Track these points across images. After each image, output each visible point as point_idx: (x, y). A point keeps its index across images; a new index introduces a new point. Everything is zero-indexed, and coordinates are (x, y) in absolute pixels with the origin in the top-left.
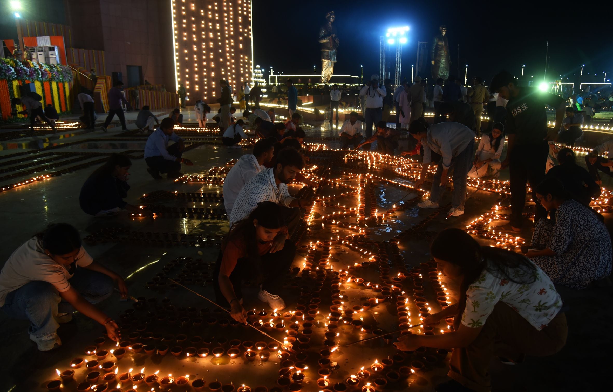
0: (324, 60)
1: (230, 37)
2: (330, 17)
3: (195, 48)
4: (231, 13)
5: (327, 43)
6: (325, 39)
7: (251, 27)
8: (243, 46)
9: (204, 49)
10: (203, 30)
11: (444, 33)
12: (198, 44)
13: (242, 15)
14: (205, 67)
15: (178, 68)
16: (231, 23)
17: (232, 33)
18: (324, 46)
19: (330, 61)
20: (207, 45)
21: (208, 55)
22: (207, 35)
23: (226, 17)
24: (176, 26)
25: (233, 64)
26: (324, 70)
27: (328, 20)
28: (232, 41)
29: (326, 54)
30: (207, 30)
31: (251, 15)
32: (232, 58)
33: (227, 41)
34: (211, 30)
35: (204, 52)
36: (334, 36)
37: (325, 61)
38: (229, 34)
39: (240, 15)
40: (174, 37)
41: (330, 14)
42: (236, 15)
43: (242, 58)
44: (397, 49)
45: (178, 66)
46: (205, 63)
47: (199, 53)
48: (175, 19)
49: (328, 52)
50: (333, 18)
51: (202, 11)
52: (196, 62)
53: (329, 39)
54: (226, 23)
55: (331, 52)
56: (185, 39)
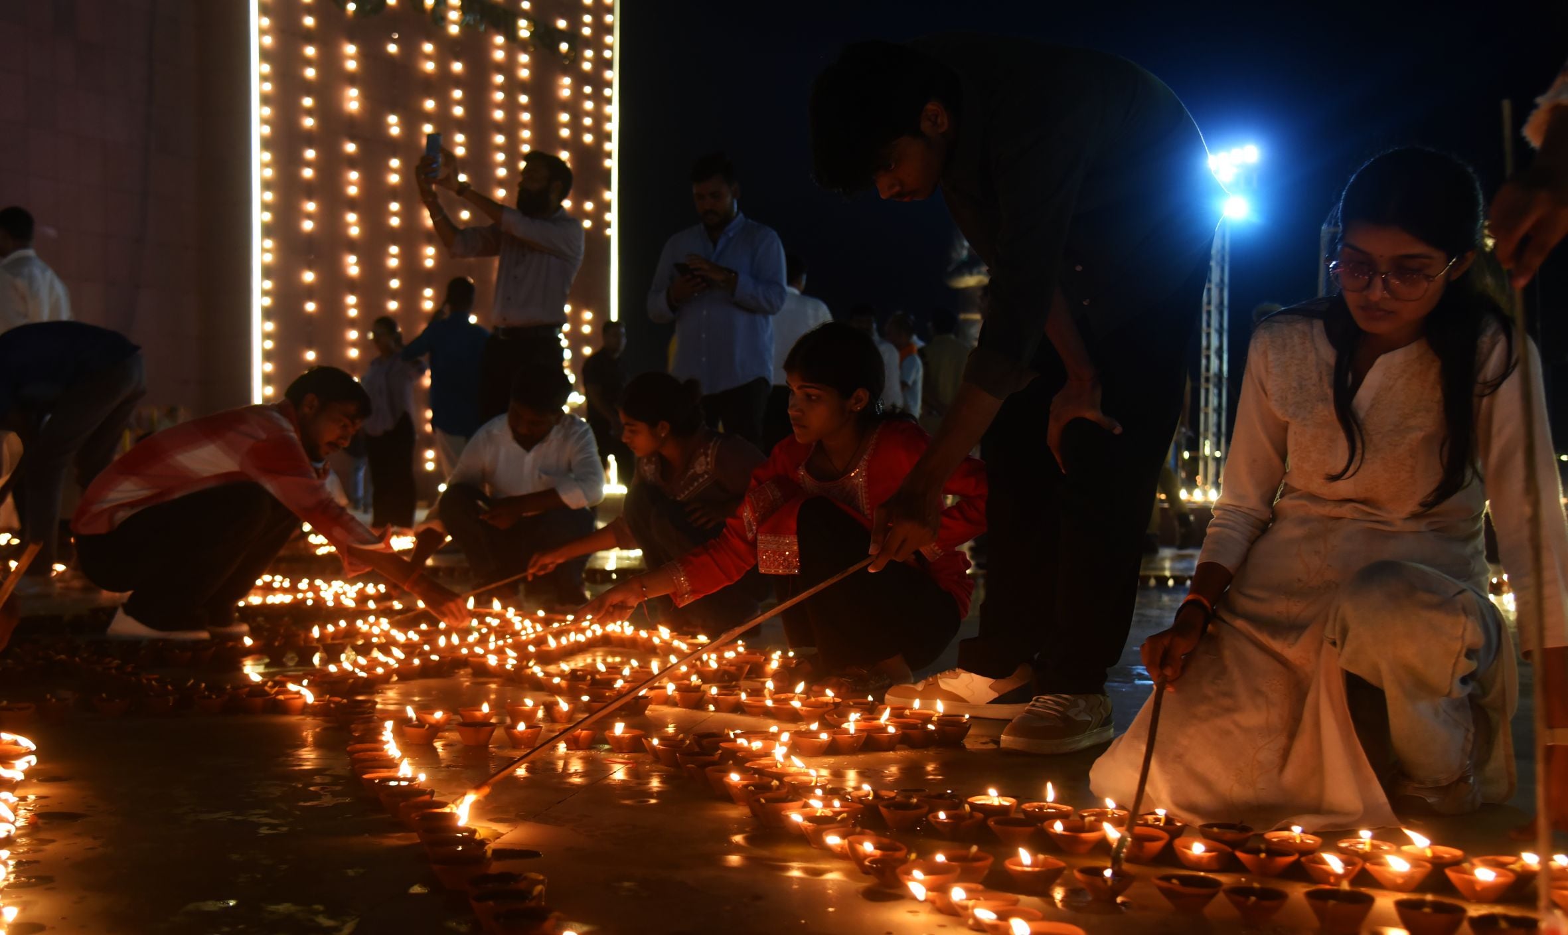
3: (352, 266)
4: (526, 134)
7: (612, 195)
9: (394, 274)
10: (394, 194)
12: (369, 250)
15: (269, 345)
20: (410, 258)
21: (409, 297)
23: (499, 148)
31: (613, 146)
35: (395, 283)
39: (566, 144)
40: (259, 217)
42: (547, 142)
45: (267, 336)
47: (371, 288)
51: (393, 119)
52: (353, 323)
56: (308, 225)
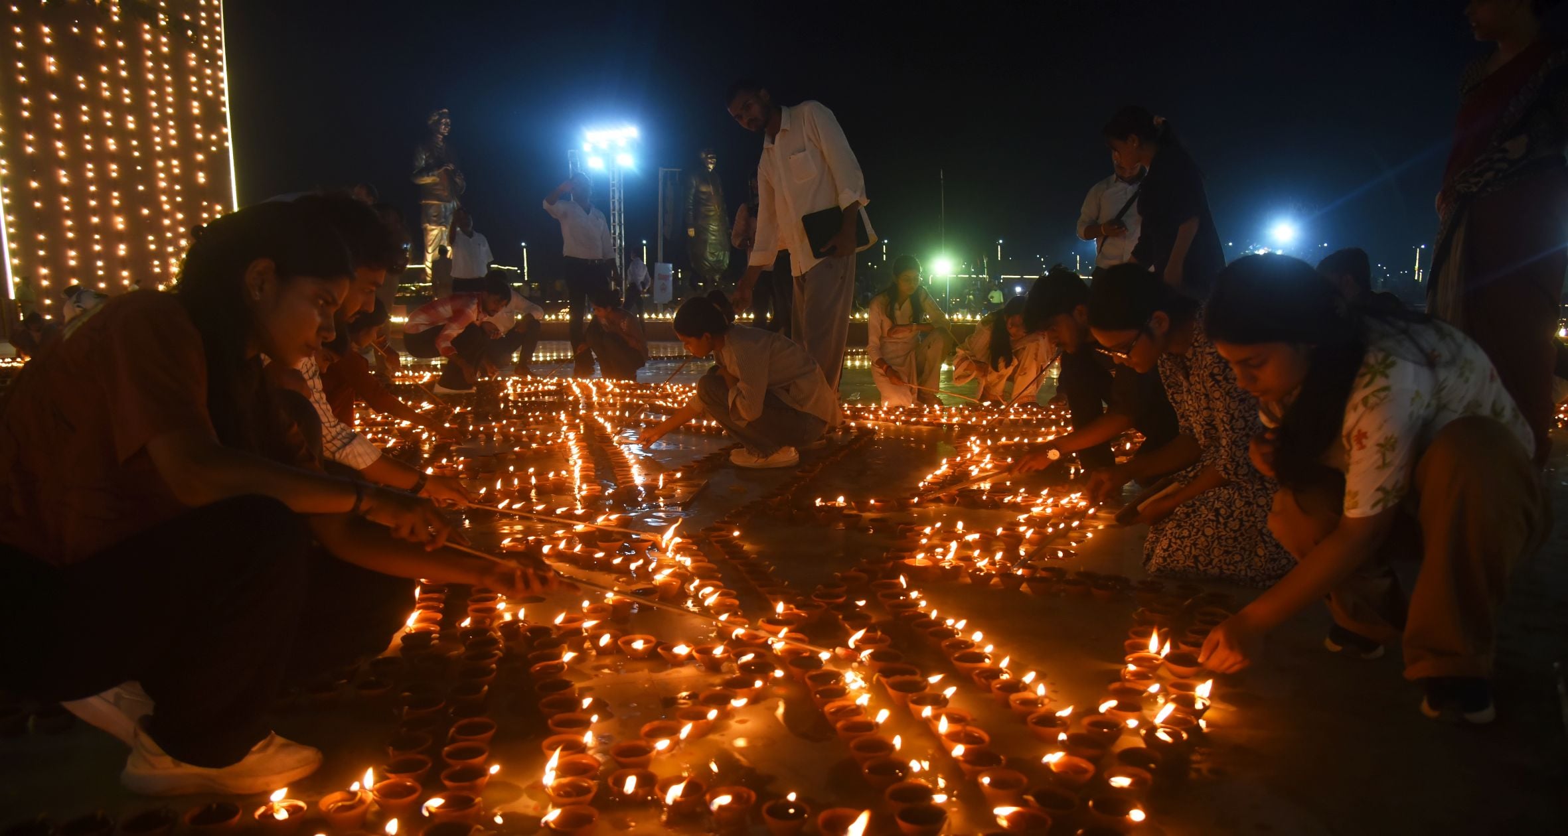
0: (430, 227)
1: (168, 153)
2: (438, 122)
3: (63, 177)
4: (169, 90)
5: (435, 184)
6: (428, 176)
7: (227, 130)
8: (207, 177)
9: (91, 182)
10: (86, 128)
11: (711, 166)
12: (75, 164)
14: (97, 229)
15: (13, 229)
16: (171, 117)
17: (174, 143)
18: (427, 191)
19: (444, 229)
20: (102, 172)
21: (103, 196)
22: (99, 143)
23: (153, 99)
24: (1, 114)
25: (181, 223)
26: (430, 249)
27: (433, 130)
28: (175, 162)
29: (433, 212)
30: (98, 130)
31: (225, 98)
32: (177, 207)
33: (160, 164)
34: (110, 133)
35: (93, 188)
36: (451, 167)
37: (433, 230)
38: (164, 143)
39: (195, 97)
41: (439, 114)
42: (183, 96)
43: (205, 209)
44: (611, 182)
45: (9, 225)
46: (95, 220)
47: (77, 191)
49: (439, 206)
50: (446, 124)
51: (80, 78)
52: (67, 215)
53: (438, 176)
54: (156, 115)
55: (446, 208)
56: (30, 150)
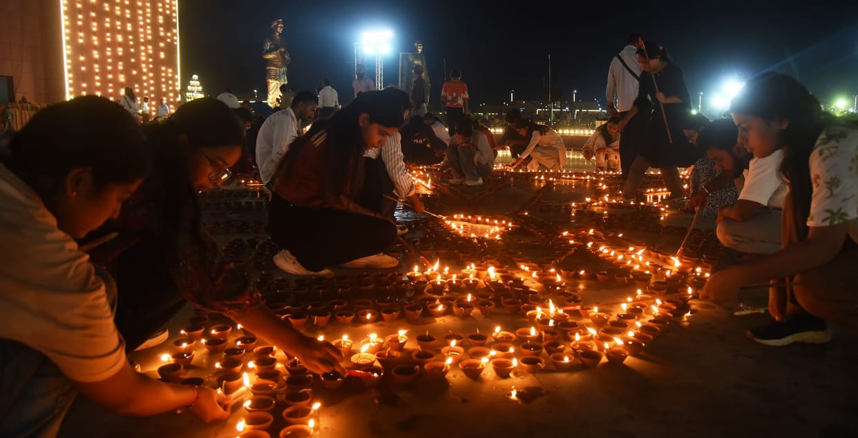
0: (270, 81)
1: (147, 43)
2: (277, 26)
3: (96, 55)
4: (149, 10)
5: (275, 59)
6: (271, 54)
7: (177, 31)
8: (165, 55)
9: (109, 57)
10: (108, 30)
11: (420, 50)
12: (101, 49)
13: (163, 14)
14: (110, 81)
15: (71, 81)
16: (149, 24)
17: (150, 37)
18: (269, 62)
19: (278, 82)
20: (114, 52)
21: (114, 64)
22: (113, 37)
23: (140, 15)
24: (67, 23)
25: (152, 78)
26: (271, 93)
27: (274, 31)
28: (150, 47)
29: (273, 73)
30: (113, 30)
31: (176, 15)
32: (150, 70)
33: (143, 48)
34: (119, 32)
35: (110, 60)
36: (283, 50)
37: (274, 82)
38: (145, 38)
39: (161, 14)
40: (65, 38)
41: (277, 22)
42: (155, 13)
43: (163, 72)
44: (376, 60)
45: (70, 79)
46: (110, 76)
47: (102, 62)
48: (66, 13)
49: (276, 70)
50: (281, 27)
51: (106, 5)
52: (97, 74)
53: (276, 54)
54: (141, 23)
55: (279, 71)
56: (81, 41)
